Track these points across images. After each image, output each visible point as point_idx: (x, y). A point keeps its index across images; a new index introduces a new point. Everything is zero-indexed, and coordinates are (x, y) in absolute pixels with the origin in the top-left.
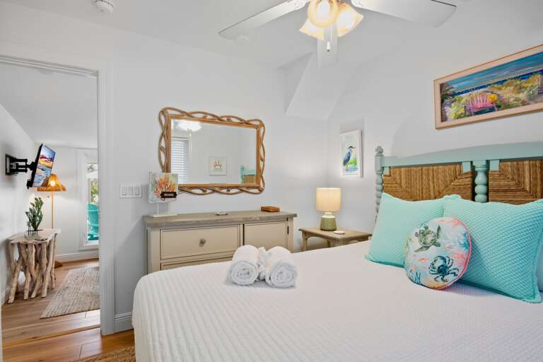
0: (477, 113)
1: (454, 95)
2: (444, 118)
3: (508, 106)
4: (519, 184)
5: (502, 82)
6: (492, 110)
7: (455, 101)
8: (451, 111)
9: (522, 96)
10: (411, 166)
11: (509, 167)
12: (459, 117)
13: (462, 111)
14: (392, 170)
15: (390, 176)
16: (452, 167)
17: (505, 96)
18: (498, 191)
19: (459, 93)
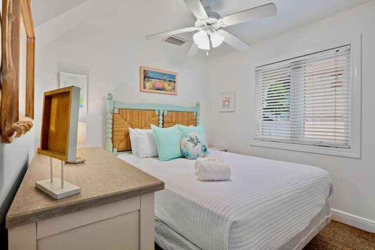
0: (157, 89)
1: (149, 77)
2: (145, 88)
3: (166, 90)
4: (172, 120)
5: (165, 80)
6: (161, 90)
7: (149, 81)
8: (148, 85)
9: (170, 88)
10: (133, 109)
11: (170, 113)
12: (150, 89)
13: (152, 86)
14: (120, 110)
15: (119, 114)
16: (152, 111)
17: (165, 86)
18: (167, 123)
19: (151, 78)
